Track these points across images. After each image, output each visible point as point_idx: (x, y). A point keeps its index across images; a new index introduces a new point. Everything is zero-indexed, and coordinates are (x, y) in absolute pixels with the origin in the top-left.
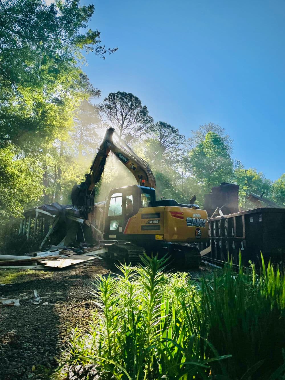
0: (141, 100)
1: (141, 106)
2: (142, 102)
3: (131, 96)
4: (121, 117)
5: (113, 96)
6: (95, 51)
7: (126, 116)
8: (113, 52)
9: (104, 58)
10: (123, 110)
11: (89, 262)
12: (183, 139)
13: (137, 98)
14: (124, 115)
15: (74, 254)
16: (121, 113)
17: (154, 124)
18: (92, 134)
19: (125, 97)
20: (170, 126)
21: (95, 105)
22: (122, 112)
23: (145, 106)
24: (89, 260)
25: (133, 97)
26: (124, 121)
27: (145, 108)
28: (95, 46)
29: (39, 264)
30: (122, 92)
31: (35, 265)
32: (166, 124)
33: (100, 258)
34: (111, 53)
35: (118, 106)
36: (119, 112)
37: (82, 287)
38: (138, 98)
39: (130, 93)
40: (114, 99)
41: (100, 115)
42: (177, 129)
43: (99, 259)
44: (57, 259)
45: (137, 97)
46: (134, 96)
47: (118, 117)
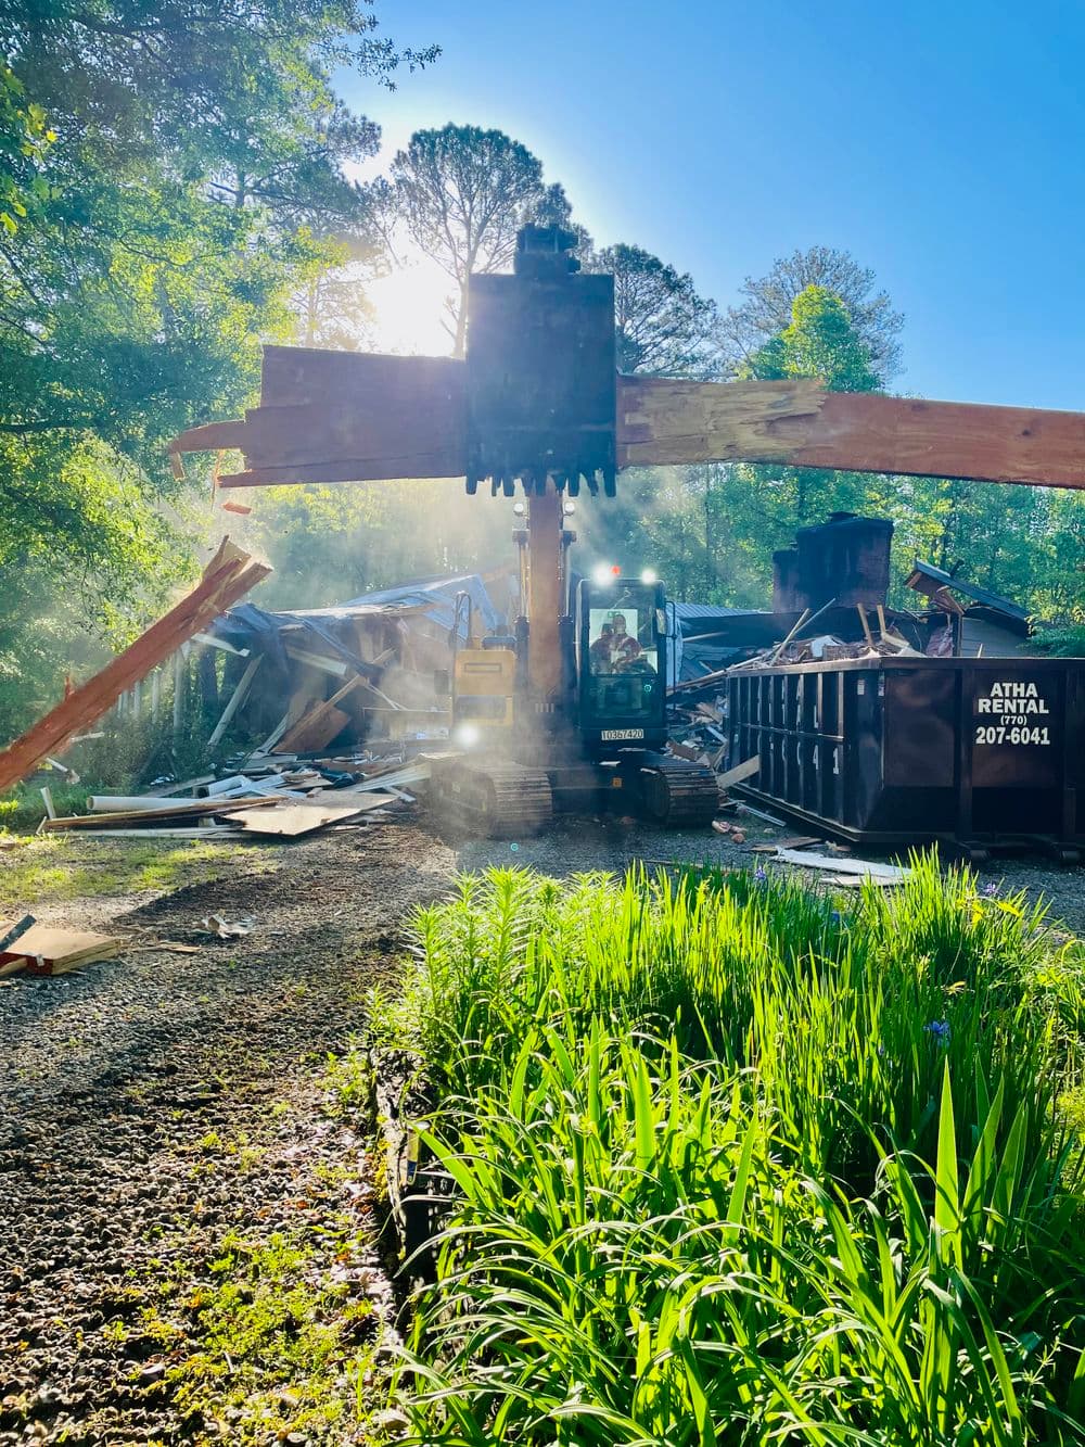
0: (539, 158)
1: (539, 186)
2: (543, 169)
3: (497, 140)
4: (465, 231)
5: (427, 145)
6: (356, 62)
7: (482, 226)
8: (424, 62)
9: (392, 86)
10: (471, 202)
11: (375, 812)
12: (709, 315)
13: (521, 152)
14: (476, 221)
15: (326, 788)
16: (461, 216)
17: (594, 259)
18: (353, 304)
19: (475, 150)
20: (659, 266)
21: (357, 185)
22: (467, 208)
23: (557, 186)
24: (375, 808)
25: (509, 147)
26: (475, 251)
27: (557, 192)
28: (354, 42)
29: (220, 821)
30: (460, 124)
31: (208, 826)
32: (644, 254)
33: (409, 799)
34: (417, 65)
35: (452, 188)
36: (455, 208)
37: (364, 895)
38: (528, 149)
39: (493, 129)
40: (432, 153)
41: (381, 226)
42: (685, 277)
43: (403, 801)
44: (274, 805)
45: (522, 147)
46: (512, 139)
47: (453, 233)
